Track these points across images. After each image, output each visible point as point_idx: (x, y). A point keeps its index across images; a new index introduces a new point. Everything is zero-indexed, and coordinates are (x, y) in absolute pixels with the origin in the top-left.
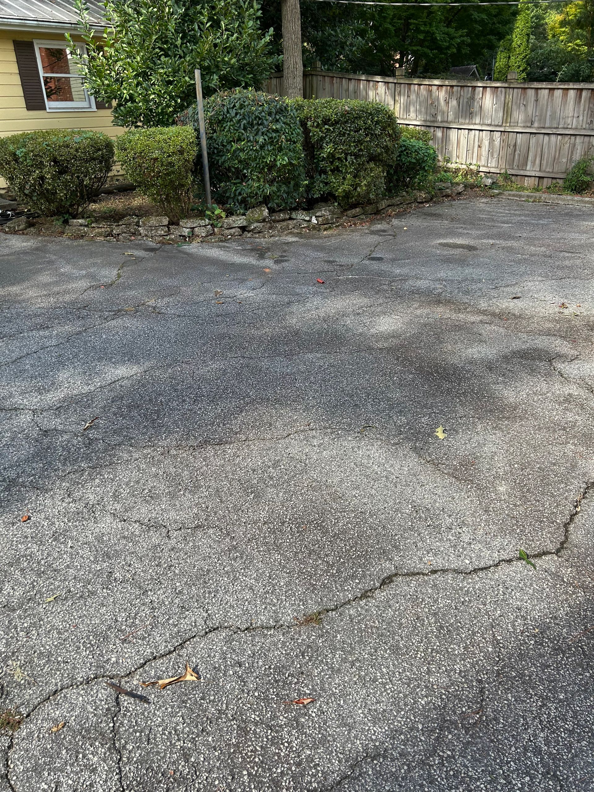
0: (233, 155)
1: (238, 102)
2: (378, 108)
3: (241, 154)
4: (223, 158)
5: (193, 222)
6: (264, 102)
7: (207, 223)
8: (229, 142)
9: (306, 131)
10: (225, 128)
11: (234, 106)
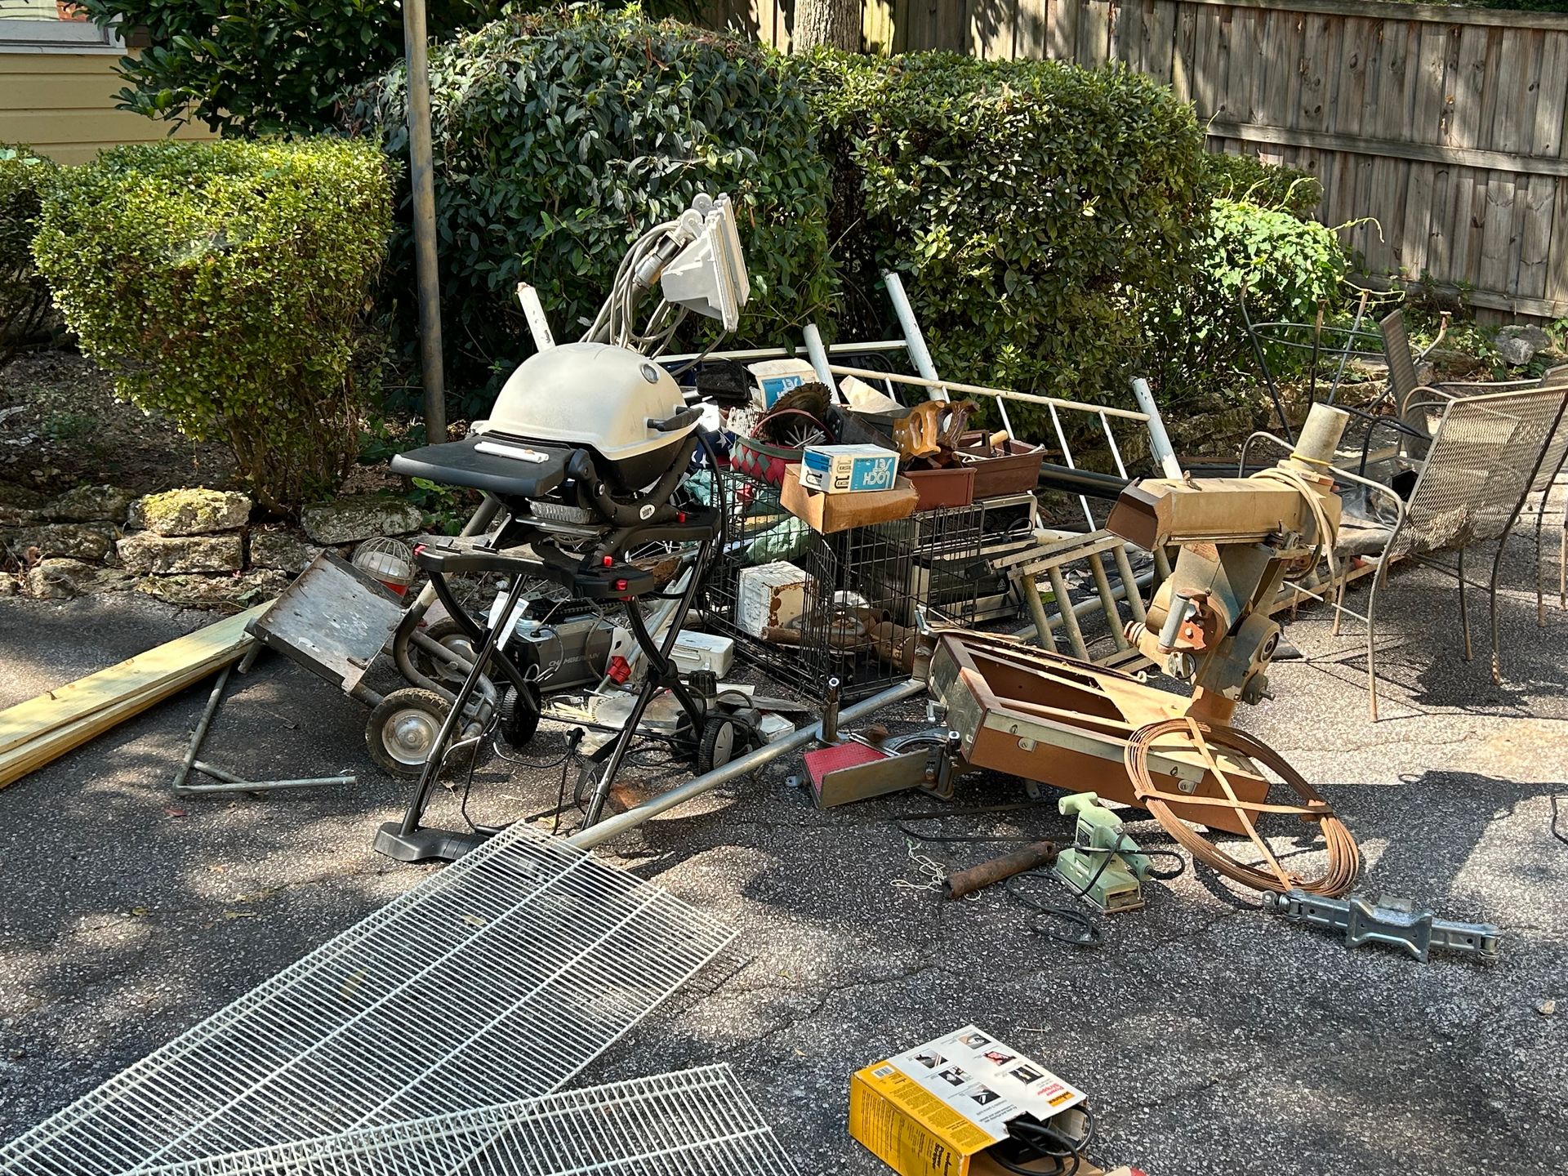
0: (543, 259)
1: (574, 58)
2: (1130, 94)
3: (575, 258)
4: (506, 265)
5: (351, 520)
6: (679, 63)
7: (414, 526)
8: (531, 210)
9: (848, 174)
10: (516, 153)
11: (557, 73)
